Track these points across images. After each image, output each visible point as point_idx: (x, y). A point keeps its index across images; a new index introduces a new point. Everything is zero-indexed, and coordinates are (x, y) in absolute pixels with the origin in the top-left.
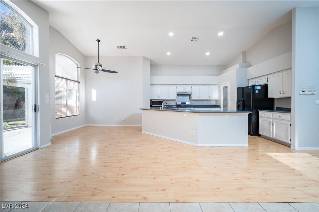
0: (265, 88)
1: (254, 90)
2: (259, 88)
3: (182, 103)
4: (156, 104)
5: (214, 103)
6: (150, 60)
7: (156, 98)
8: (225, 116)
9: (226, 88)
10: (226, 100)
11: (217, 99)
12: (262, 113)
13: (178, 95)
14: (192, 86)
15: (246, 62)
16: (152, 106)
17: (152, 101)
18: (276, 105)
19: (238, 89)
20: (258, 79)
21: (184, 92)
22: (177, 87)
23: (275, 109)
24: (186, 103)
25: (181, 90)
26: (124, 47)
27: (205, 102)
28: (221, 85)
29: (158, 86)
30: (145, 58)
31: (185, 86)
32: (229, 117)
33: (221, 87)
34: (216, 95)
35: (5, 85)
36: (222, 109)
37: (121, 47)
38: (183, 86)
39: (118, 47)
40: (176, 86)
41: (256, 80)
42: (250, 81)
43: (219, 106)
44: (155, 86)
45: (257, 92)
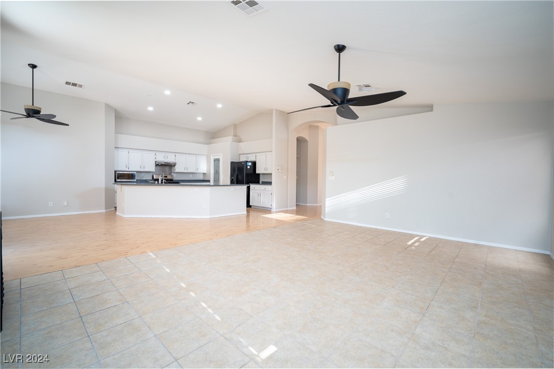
0: (254, 164)
1: (247, 166)
2: (250, 164)
4: (124, 178)
5: (201, 178)
6: (115, 110)
7: (122, 168)
9: (217, 161)
10: (217, 173)
11: (205, 172)
12: (252, 186)
13: (157, 165)
14: (177, 155)
15: (236, 136)
16: (117, 180)
17: (117, 172)
18: (261, 180)
19: (232, 163)
20: (249, 155)
21: (165, 161)
22: (156, 154)
23: (261, 182)
24: (167, 177)
25: (162, 159)
27: (191, 176)
28: (211, 157)
29: (126, 151)
30: (108, 107)
31: (167, 154)
33: (211, 158)
34: (203, 167)
36: (212, 183)
37: (74, 85)
38: (164, 154)
40: (154, 153)
41: (246, 155)
42: (241, 156)
43: (209, 181)
44: (120, 150)
45: (249, 167)
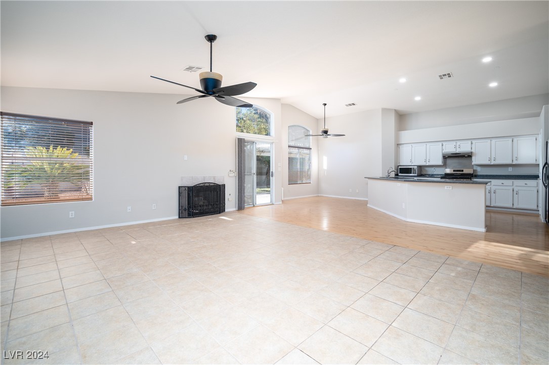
3: (454, 171)
6: (395, 110)
7: (407, 162)
8: (446, 187)
13: (445, 157)
14: (474, 141)
16: (399, 175)
17: (399, 167)
21: (457, 152)
22: (442, 145)
24: (463, 171)
25: (450, 149)
26: (354, 104)
29: (410, 146)
30: (385, 110)
31: (459, 143)
32: (451, 189)
35: (258, 155)
37: (350, 105)
38: (454, 143)
39: (347, 105)
40: (440, 144)
44: (405, 146)
